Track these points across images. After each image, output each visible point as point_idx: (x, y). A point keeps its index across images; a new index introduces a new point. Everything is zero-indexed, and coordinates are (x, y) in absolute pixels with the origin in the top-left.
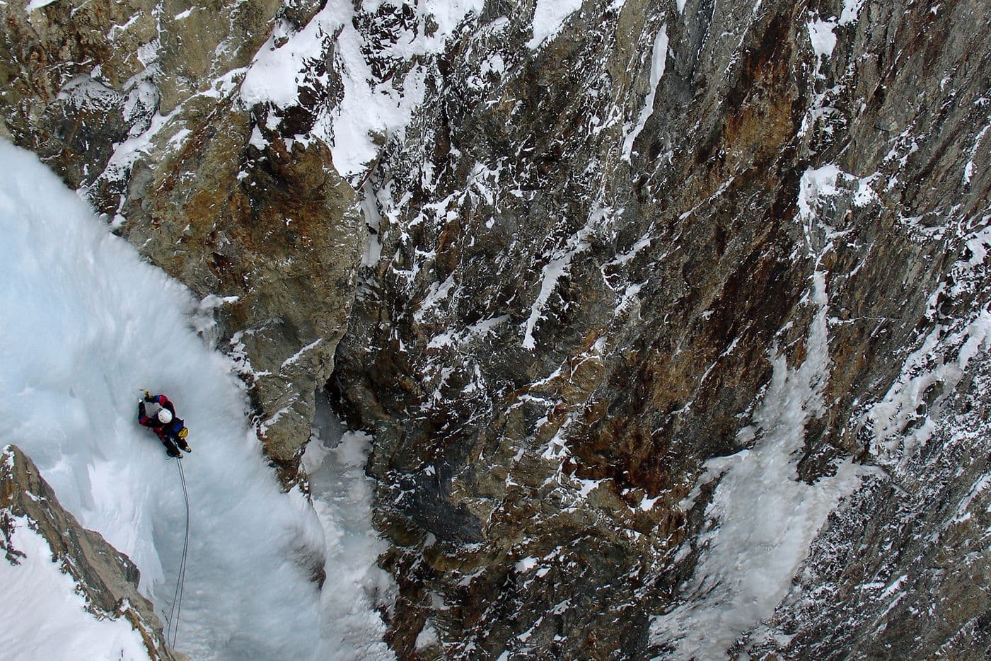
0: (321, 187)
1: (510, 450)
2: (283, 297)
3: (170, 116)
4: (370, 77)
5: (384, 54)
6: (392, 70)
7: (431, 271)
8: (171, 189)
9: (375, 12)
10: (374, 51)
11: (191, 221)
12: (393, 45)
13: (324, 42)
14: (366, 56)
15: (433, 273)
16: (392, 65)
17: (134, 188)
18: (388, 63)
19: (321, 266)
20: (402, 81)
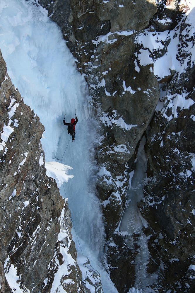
0: (148, 75)
1: (190, 206)
2: (129, 104)
3: (112, 33)
4: (178, 54)
5: (183, 49)
6: (184, 54)
7: (175, 121)
8: (108, 54)
9: (184, 35)
10: (181, 47)
11: (112, 67)
12: (186, 47)
13: (167, 37)
14: (178, 47)
15: (176, 122)
16: (184, 53)
17: (99, 48)
18: (183, 51)
19: (141, 100)
20: (185, 59)
